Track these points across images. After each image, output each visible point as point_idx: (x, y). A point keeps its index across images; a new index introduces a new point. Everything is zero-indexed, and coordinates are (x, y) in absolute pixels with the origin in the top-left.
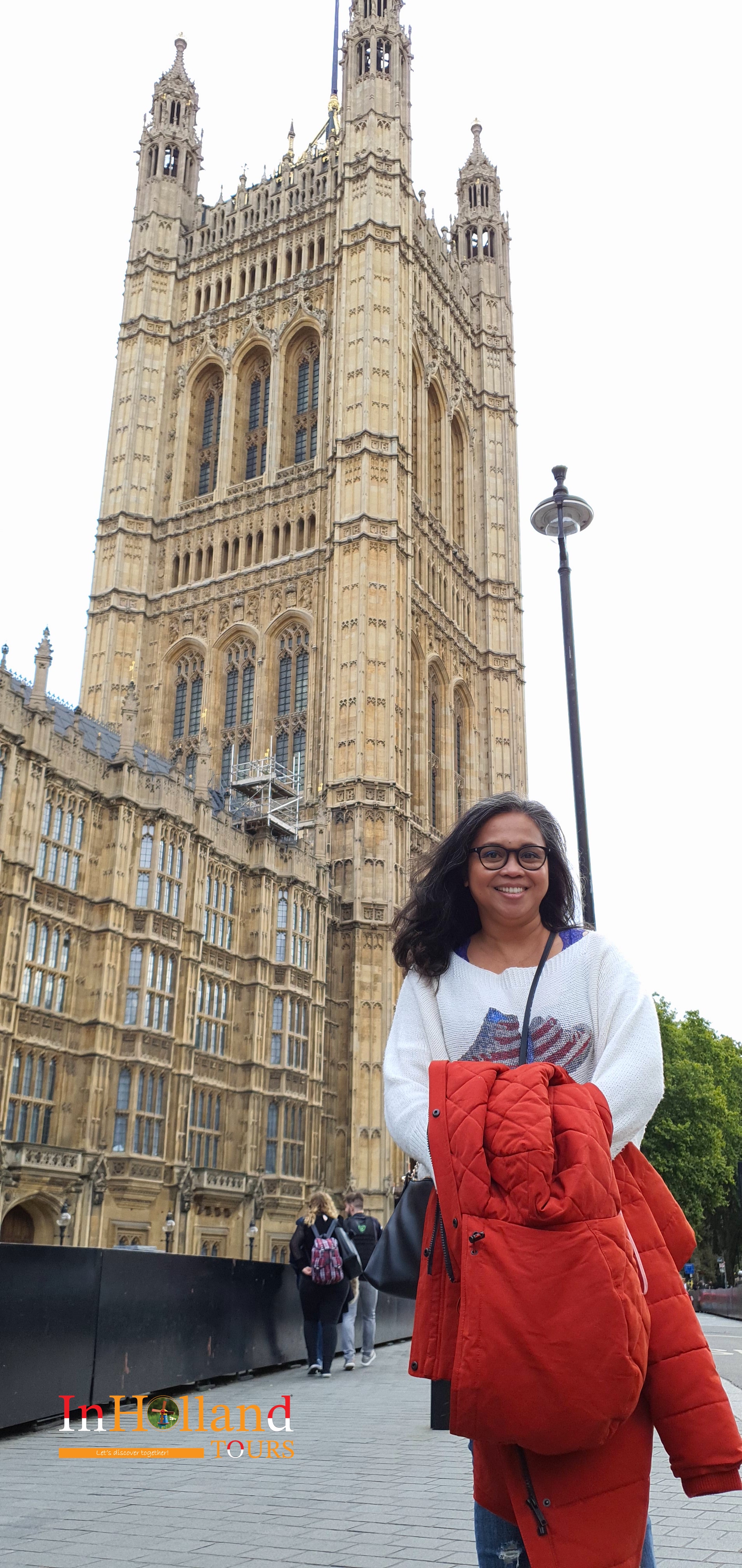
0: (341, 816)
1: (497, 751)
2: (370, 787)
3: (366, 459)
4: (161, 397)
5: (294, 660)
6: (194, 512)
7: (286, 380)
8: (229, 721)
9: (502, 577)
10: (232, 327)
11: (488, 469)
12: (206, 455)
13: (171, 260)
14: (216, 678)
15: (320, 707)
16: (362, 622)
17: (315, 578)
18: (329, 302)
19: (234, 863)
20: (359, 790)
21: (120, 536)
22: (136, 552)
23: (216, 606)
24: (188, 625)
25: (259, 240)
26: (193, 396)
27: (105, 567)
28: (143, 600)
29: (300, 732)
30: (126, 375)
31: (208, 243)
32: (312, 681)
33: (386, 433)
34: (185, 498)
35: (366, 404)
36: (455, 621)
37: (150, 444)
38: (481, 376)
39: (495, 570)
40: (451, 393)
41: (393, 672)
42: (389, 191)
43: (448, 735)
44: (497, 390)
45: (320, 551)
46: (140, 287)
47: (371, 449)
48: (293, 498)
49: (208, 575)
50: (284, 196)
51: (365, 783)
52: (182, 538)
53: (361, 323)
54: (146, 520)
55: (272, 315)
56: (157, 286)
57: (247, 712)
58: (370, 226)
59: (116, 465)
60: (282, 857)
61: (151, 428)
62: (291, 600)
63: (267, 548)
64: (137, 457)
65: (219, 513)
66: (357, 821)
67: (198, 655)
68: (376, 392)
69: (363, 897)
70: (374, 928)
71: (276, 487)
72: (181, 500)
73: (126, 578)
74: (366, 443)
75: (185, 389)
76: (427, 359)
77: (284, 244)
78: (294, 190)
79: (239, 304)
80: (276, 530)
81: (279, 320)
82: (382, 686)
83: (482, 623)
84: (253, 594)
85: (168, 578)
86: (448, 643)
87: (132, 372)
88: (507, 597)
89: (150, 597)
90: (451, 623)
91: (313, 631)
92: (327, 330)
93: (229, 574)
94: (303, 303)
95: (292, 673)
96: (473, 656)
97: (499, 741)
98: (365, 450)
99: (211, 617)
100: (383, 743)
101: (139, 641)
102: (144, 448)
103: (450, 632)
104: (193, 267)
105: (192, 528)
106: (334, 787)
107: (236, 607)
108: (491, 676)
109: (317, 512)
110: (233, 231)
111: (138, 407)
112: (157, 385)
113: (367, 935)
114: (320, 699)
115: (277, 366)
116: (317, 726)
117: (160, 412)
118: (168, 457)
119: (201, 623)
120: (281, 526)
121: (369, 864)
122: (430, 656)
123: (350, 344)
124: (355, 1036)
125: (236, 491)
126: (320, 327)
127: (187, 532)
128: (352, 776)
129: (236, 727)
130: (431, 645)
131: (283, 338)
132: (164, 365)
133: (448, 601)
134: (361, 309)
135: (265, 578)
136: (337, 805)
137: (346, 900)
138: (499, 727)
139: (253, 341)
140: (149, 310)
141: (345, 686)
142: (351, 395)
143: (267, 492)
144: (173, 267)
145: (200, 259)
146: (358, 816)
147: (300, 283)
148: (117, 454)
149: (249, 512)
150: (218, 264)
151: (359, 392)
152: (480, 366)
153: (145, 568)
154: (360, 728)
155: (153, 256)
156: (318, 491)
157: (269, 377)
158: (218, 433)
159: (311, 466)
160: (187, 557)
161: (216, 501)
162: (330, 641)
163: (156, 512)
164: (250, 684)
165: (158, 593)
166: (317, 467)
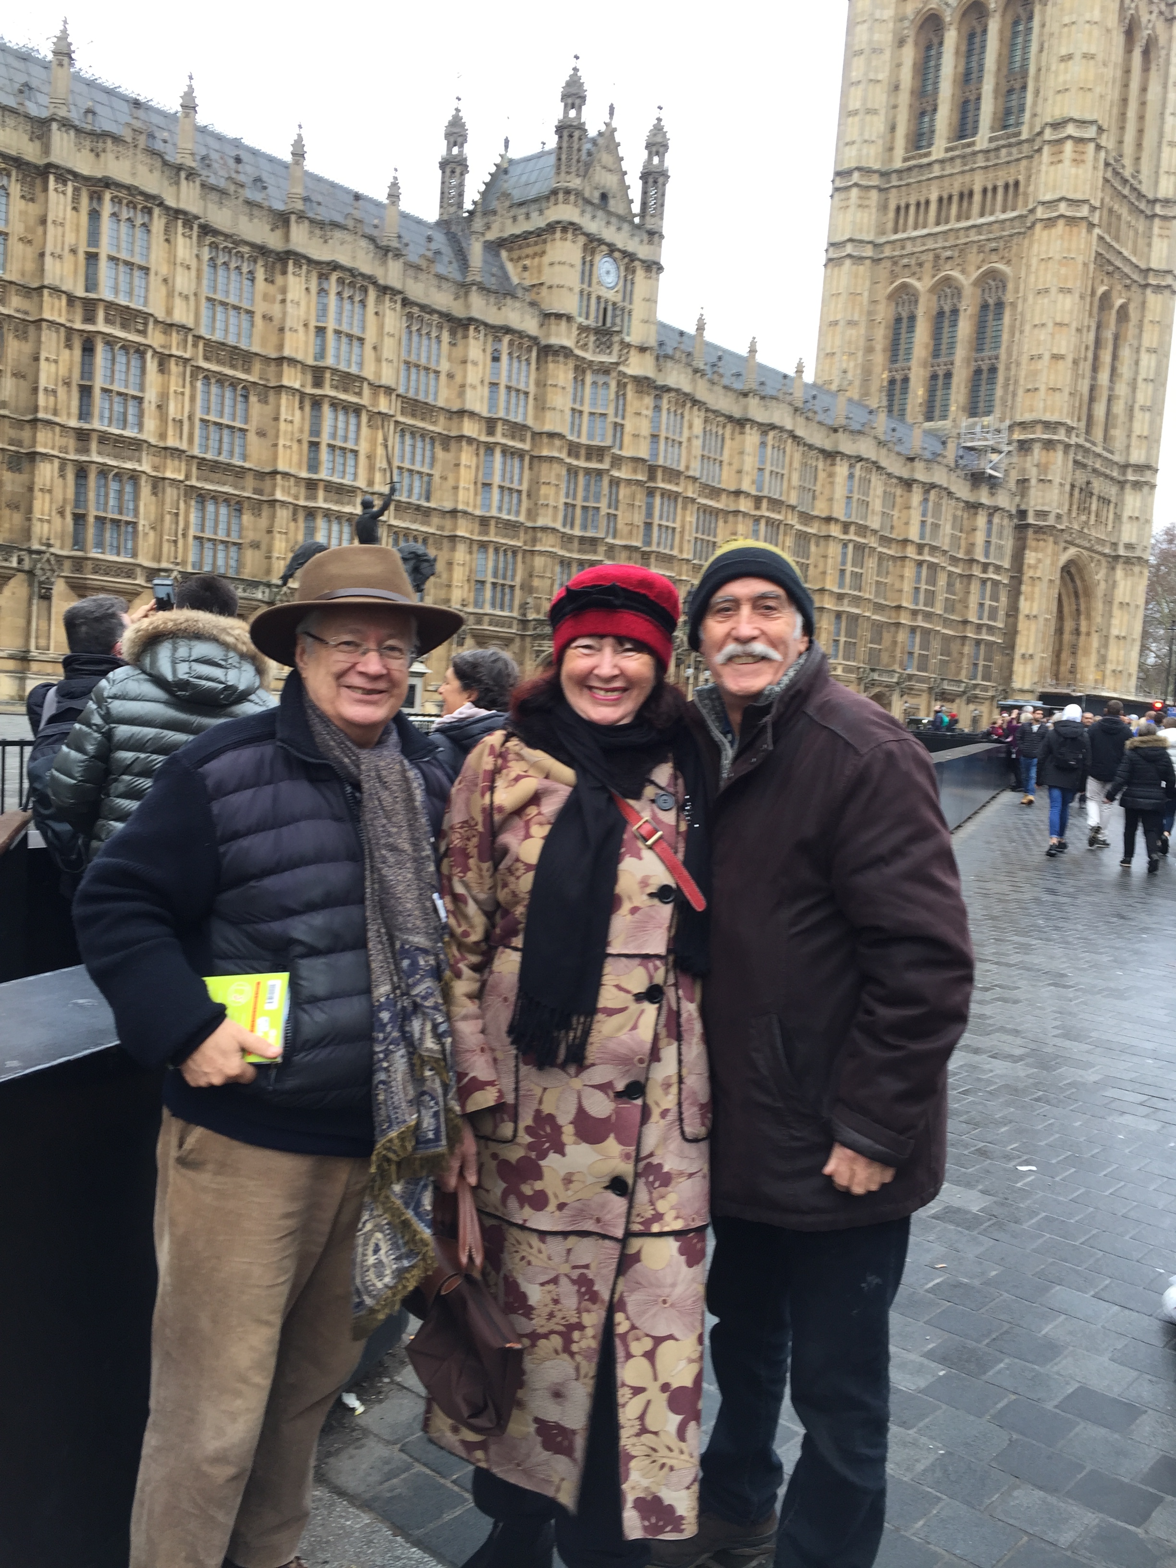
0: (1024, 446)
1: (1145, 357)
2: (1048, 426)
3: (1069, 146)
4: (889, 49)
5: (992, 308)
6: (915, 166)
7: (1000, 42)
8: (936, 353)
9: (1170, 195)
12: (925, 104)
14: (927, 318)
15: (1011, 352)
16: (1054, 290)
17: (1015, 242)
19: (966, 503)
20: (1039, 428)
22: (866, 202)
23: (931, 256)
24: (907, 271)
26: (916, 44)
27: (842, 215)
28: (871, 246)
29: (993, 370)
32: (1006, 329)
33: (1088, 117)
34: (907, 150)
35: (1074, 89)
36: (1124, 250)
37: (879, 98)
39: (1166, 187)
40: (1145, 19)
41: (1074, 330)
43: (1106, 357)
45: (1021, 217)
47: (1074, 134)
48: (1002, 164)
49: (924, 227)
51: (1043, 421)
52: (903, 190)
54: (875, 172)
57: (952, 346)
59: (851, 119)
60: (990, 494)
61: (880, 82)
62: (994, 257)
63: (976, 207)
64: (869, 112)
65: (937, 171)
67: (913, 296)
68: (1083, 76)
69: (1035, 506)
70: (1041, 528)
71: (987, 151)
72: (903, 152)
73: (858, 226)
74: (1071, 130)
75: (909, 40)
80: (985, 191)
82: (1064, 343)
83: (1147, 242)
84: (963, 249)
85: (890, 225)
86: (1116, 273)
87: (865, 24)
88: (1172, 215)
89: (876, 242)
90: (1121, 253)
91: (1010, 286)
93: (943, 228)
95: (991, 317)
96: (1135, 277)
97: (1149, 350)
98: (1069, 136)
99: (926, 265)
100: (1060, 389)
101: (867, 282)
102: (874, 102)
103: (1118, 263)
105: (912, 181)
106: (1021, 423)
107: (948, 258)
108: (1149, 292)
109: (1021, 178)
111: (870, 61)
112: (885, 37)
113: (1035, 532)
114: (1012, 346)
115: (994, 26)
117: (888, 64)
118: (893, 107)
119: (917, 268)
120: (989, 188)
121: (1041, 482)
122: (1101, 291)
123: (1064, 23)
124: (1022, 598)
125: (952, 150)
127: (908, 185)
128: (1034, 416)
129: (942, 360)
130: (1101, 282)
132: (892, 14)
133: (1120, 234)
135: (973, 235)
136: (1022, 437)
137: (1023, 507)
138: (1149, 338)
141: (1035, 343)
142: (1060, 79)
143: (980, 154)
146: (1037, 448)
148: (851, 108)
149: (963, 172)
151: (1068, 77)
153: (873, 216)
154: (1044, 379)
156: (1024, 163)
157: (985, 31)
158: (936, 83)
159: (1019, 134)
160: (907, 206)
161: (933, 158)
162: (1025, 300)
163: (883, 163)
164: (954, 324)
165: (883, 240)
166: (1024, 136)
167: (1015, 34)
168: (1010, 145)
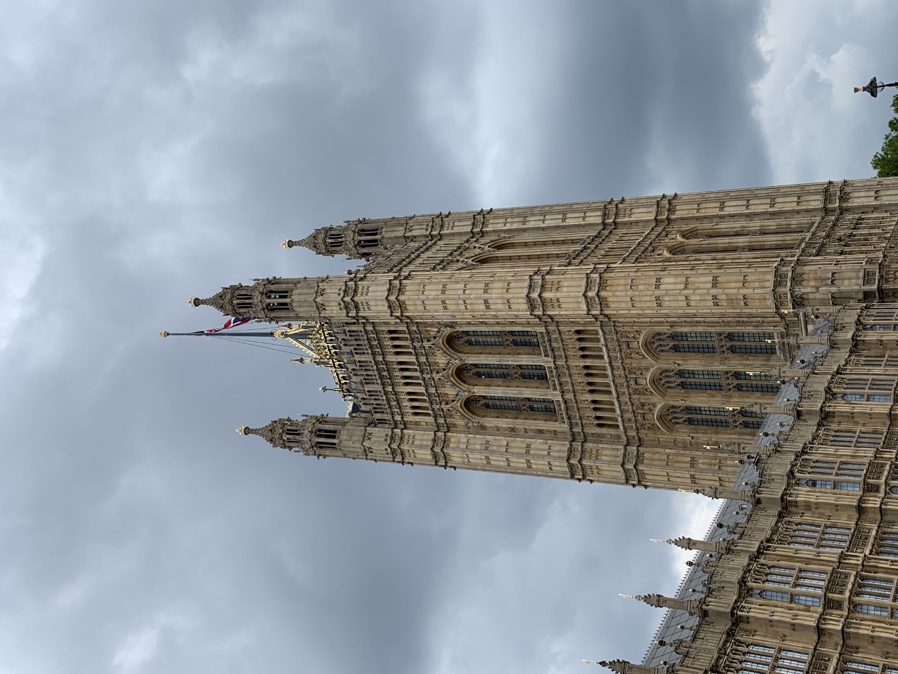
0: (798, 302)
2: (778, 283)
3: (546, 295)
4: (486, 437)
5: (676, 343)
6: (567, 414)
7: (480, 353)
8: (718, 388)
9: (599, 213)
10: (441, 390)
11: (524, 226)
12: (525, 408)
13: (393, 432)
14: (688, 397)
15: (713, 322)
16: (658, 292)
17: (621, 329)
18: (432, 325)
19: (850, 356)
20: (781, 290)
21: (584, 462)
22: (594, 452)
23: (634, 397)
24: (648, 416)
25: (385, 374)
26: (484, 416)
27: (605, 473)
28: (628, 448)
29: (730, 337)
30: (471, 460)
31: (382, 408)
32: (694, 329)
33: (527, 284)
34: (556, 421)
35: (508, 296)
36: (637, 242)
37: (518, 443)
38: (460, 234)
39: (595, 218)
40: (477, 251)
41: (693, 272)
42: (366, 288)
44: (470, 223)
45: (602, 326)
46: (411, 452)
47: (539, 292)
48: (563, 345)
49: (612, 403)
50: (357, 358)
51: (775, 286)
52: (584, 421)
53: (453, 302)
54: (571, 445)
55: (436, 363)
56: (411, 441)
57: (711, 374)
58: (390, 298)
59: (533, 466)
60: (841, 330)
61: (508, 443)
62: (634, 345)
63: (597, 363)
64: (528, 452)
65: (569, 396)
66: (803, 290)
67: (668, 410)
68: (500, 291)
69: (859, 285)
70: (882, 276)
71: (554, 357)
72: (557, 423)
73: (613, 459)
74: (535, 295)
75: (481, 422)
76: (460, 265)
77: (389, 357)
78: (354, 352)
79: (426, 387)
80: (584, 357)
81: (441, 359)
82: (703, 279)
83: (634, 225)
84: (629, 371)
85: (612, 431)
86: (654, 245)
87: (469, 456)
88: (614, 209)
89: (625, 443)
90: (639, 243)
91: (658, 329)
92: (451, 325)
93: (613, 389)
94: (432, 343)
95: (685, 344)
97: (722, 209)
98: (540, 296)
99: (643, 401)
100: (745, 277)
101: (658, 450)
102: (521, 448)
103: (646, 244)
104: (398, 418)
105: (578, 414)
106: (777, 308)
107: (636, 382)
108: (674, 217)
109: (573, 329)
110: (377, 391)
111: (494, 451)
112: (478, 440)
113: (887, 281)
114: (707, 322)
115: (471, 359)
116: (728, 324)
117: (496, 437)
118: (526, 432)
119: (645, 408)
120: (581, 353)
121: (834, 282)
122: (666, 254)
123: (466, 309)
125: (554, 385)
126: (449, 330)
127: (581, 418)
128: (770, 297)
129: (724, 382)
130: (658, 255)
131: (452, 355)
132: (464, 435)
133: (624, 246)
134: (443, 302)
135: (617, 364)
136: (790, 306)
138: (711, 209)
139: (452, 376)
140: (428, 446)
141: (703, 303)
142: (501, 307)
143: (557, 363)
144: (398, 431)
145: (392, 414)
146: (799, 290)
147: (417, 344)
148: (525, 466)
149: (570, 375)
150: (398, 401)
151: (500, 301)
152: (453, 234)
153: (606, 446)
154: (735, 291)
155: (391, 443)
156: (560, 328)
157: (476, 366)
158: (511, 400)
159: (542, 333)
160: (598, 418)
161: (560, 399)
162: (667, 316)
163: (565, 439)
164: (692, 373)
165: (625, 438)
166: (543, 330)
167: (478, 343)
168: (550, 341)
